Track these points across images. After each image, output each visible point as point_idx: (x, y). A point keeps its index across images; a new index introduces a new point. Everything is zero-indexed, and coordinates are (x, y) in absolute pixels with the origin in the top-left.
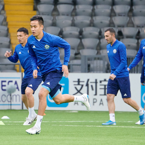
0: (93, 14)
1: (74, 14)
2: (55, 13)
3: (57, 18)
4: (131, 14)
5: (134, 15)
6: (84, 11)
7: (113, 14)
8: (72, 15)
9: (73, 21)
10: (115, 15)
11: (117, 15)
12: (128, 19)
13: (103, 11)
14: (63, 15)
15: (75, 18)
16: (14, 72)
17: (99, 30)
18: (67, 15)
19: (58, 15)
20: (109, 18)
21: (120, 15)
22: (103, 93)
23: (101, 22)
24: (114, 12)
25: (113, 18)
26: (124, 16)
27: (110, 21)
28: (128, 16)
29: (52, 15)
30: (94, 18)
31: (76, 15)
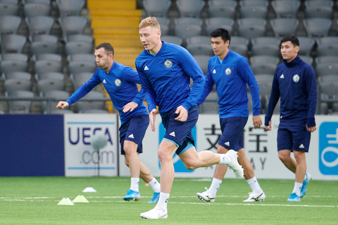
0: (238, 15)
1: (205, 14)
2: (173, 13)
3: (176, 21)
4: (301, 15)
5: (307, 16)
6: (222, 10)
7: (271, 15)
8: (202, 17)
9: (204, 26)
10: (275, 17)
11: (278, 16)
12: (298, 22)
13: (254, 10)
14: (187, 16)
15: (207, 21)
16: (103, 113)
17: (247, 42)
18: (194, 17)
19: (179, 16)
20: (265, 22)
21: (283, 16)
22: (255, 148)
23: (252, 29)
24: (274, 12)
25: (272, 22)
26: (291, 17)
27: (266, 27)
28: (297, 18)
29: (169, 17)
30: (239, 22)
31: (209, 16)
